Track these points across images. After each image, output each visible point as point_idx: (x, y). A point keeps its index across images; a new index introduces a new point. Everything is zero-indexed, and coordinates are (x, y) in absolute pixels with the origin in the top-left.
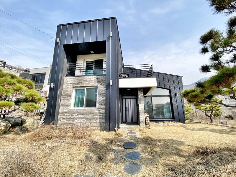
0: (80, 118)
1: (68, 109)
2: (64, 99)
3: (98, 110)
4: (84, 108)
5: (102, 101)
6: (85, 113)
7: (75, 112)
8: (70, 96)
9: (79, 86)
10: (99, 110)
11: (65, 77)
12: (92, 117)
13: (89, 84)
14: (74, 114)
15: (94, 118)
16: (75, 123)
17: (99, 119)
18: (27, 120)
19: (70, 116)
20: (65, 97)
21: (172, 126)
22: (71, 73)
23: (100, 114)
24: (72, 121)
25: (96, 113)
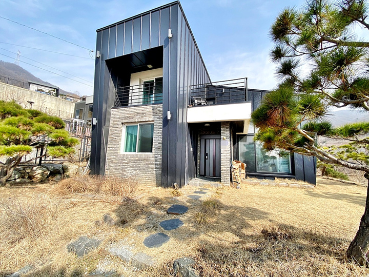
0: (131, 167)
1: (116, 154)
2: (111, 140)
3: (154, 156)
4: (136, 153)
5: (159, 143)
6: (137, 160)
7: (125, 158)
8: (119, 136)
9: (130, 121)
10: (156, 157)
11: (113, 108)
12: (147, 166)
13: (142, 117)
14: (124, 161)
15: (149, 168)
16: (125, 173)
17: (155, 170)
18: (69, 168)
19: (118, 163)
20: (112, 137)
21: (283, 186)
22: (121, 102)
23: (156, 163)
24: (122, 170)
25: (152, 161)
